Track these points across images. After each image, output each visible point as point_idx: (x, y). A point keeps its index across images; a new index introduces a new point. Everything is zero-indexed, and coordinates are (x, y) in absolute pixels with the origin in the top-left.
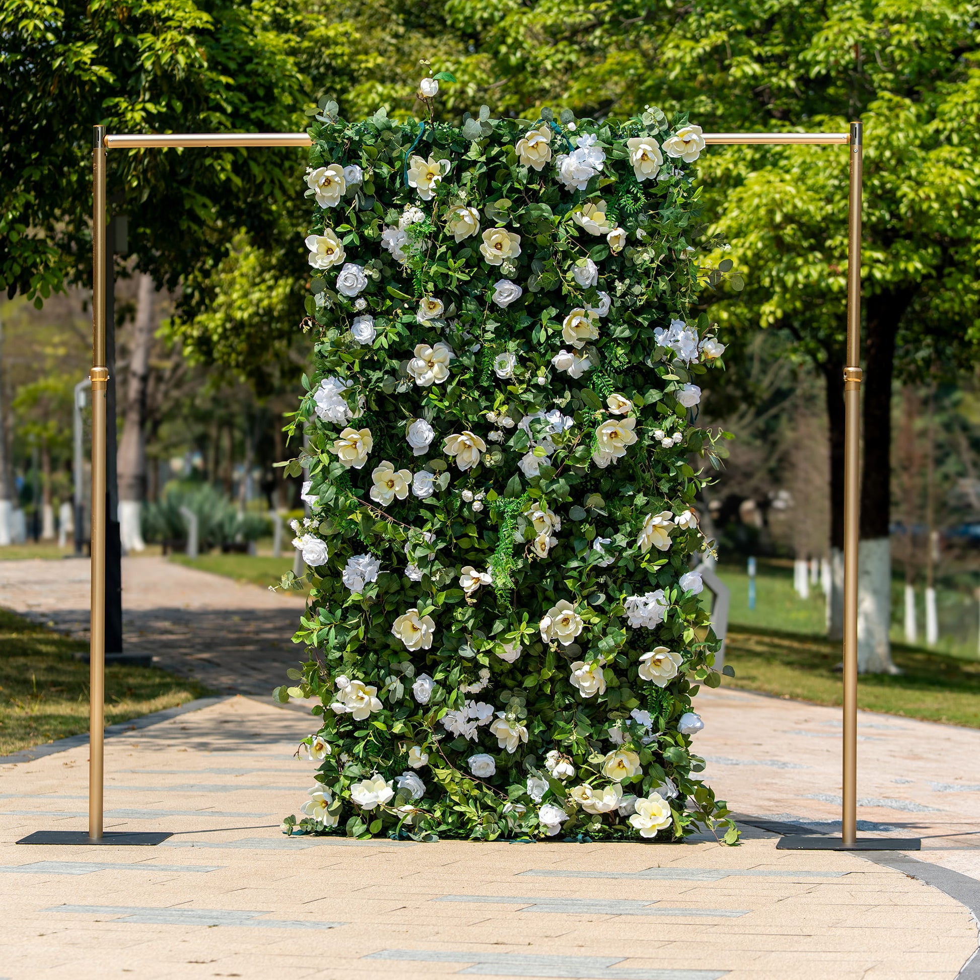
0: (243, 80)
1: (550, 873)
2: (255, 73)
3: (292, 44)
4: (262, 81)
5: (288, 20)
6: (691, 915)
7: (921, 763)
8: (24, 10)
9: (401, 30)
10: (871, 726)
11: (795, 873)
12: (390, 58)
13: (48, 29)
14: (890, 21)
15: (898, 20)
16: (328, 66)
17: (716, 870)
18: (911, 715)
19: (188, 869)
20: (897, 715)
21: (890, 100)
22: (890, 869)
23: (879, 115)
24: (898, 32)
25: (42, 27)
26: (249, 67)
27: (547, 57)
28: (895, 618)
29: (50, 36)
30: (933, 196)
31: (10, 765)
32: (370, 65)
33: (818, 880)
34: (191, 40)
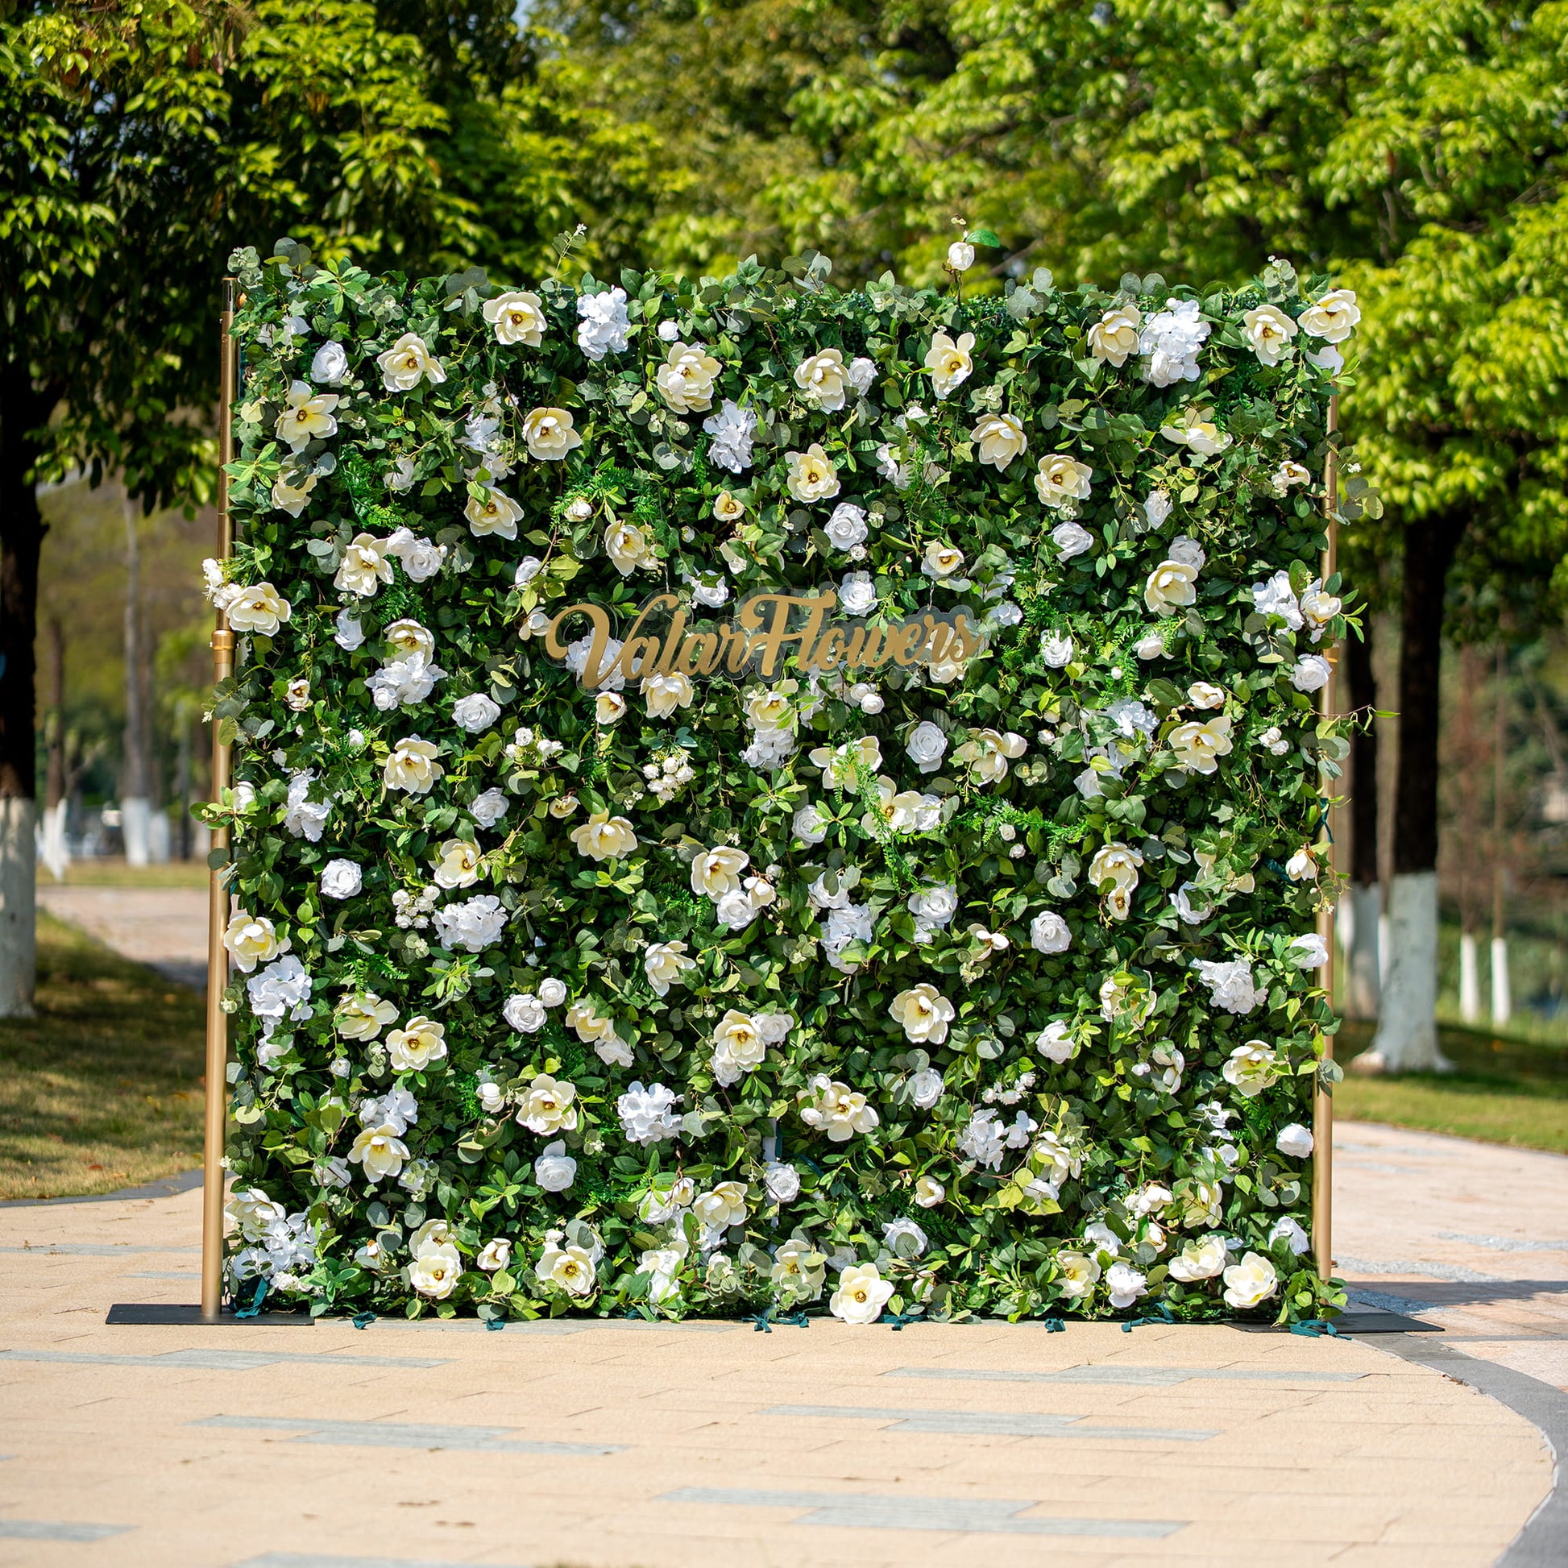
0: (491, 206)
1: (930, 1372)
2: (510, 198)
3: (564, 153)
4: (519, 209)
5: (557, 118)
6: (1135, 1437)
7: (1477, 1208)
8: (172, 93)
9: (724, 131)
10: (1405, 1152)
11: (1288, 1375)
12: (706, 173)
13: (207, 122)
14: (1440, 117)
15: (1453, 115)
16: (618, 188)
17: (1173, 1369)
18: (1465, 1134)
19: (401, 1363)
20: (1444, 1133)
21: (1438, 238)
22: (1427, 1369)
23: (1422, 259)
24: (1453, 135)
25: (199, 117)
26: (500, 188)
27: (935, 176)
28: (1446, 983)
29: (211, 134)
30: (1501, 376)
31: (142, 1202)
32: (679, 186)
33: (1320, 1385)
34: (418, 146)
